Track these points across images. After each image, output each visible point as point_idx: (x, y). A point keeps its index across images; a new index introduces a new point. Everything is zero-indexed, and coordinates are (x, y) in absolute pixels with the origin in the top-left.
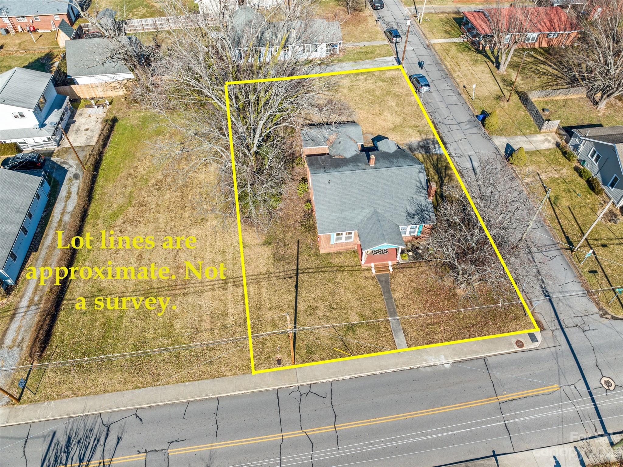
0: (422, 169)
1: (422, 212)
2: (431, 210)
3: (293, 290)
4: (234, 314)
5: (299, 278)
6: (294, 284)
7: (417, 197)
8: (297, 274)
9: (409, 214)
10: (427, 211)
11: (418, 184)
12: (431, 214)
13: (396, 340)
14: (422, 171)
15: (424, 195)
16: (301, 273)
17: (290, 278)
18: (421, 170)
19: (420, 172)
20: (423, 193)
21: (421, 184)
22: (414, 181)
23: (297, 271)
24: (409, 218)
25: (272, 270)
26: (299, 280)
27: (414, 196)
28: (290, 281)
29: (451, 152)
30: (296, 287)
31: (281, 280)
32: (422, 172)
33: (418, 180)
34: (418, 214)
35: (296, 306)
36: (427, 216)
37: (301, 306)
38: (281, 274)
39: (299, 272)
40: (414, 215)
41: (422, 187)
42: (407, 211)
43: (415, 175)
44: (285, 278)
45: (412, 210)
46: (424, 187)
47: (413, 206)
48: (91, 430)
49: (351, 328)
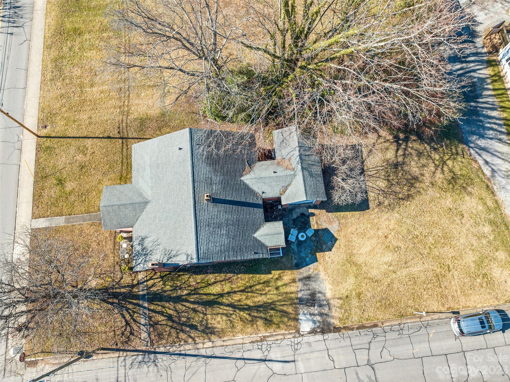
0: (192, 259)
1: (145, 255)
2: (145, 266)
3: (106, 135)
4: (92, 92)
5: (117, 140)
6: (111, 135)
7: (161, 250)
8: (122, 138)
9: (143, 239)
10: (145, 261)
11: (174, 253)
12: (142, 265)
13: (42, 219)
14: (189, 259)
15: (161, 259)
16: (123, 142)
17: (119, 132)
18: (190, 257)
19: (188, 256)
20: (164, 258)
21: (174, 256)
22: (177, 248)
23: (126, 138)
24: (140, 239)
25: (131, 117)
26: (114, 140)
27: (161, 247)
28: (116, 132)
29: (305, 338)
30: (109, 137)
31: (118, 125)
32: (187, 259)
33: (179, 253)
34: (143, 250)
35: (89, 138)
36: (140, 261)
37: (89, 142)
38: (124, 125)
39: (124, 140)
40: (142, 245)
41: (171, 258)
42: (146, 237)
43: (184, 250)
44: (119, 128)
45: (147, 243)
46: (170, 260)
47: (151, 244)
48: (22, 18)
49: (61, 182)
